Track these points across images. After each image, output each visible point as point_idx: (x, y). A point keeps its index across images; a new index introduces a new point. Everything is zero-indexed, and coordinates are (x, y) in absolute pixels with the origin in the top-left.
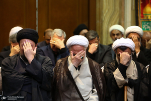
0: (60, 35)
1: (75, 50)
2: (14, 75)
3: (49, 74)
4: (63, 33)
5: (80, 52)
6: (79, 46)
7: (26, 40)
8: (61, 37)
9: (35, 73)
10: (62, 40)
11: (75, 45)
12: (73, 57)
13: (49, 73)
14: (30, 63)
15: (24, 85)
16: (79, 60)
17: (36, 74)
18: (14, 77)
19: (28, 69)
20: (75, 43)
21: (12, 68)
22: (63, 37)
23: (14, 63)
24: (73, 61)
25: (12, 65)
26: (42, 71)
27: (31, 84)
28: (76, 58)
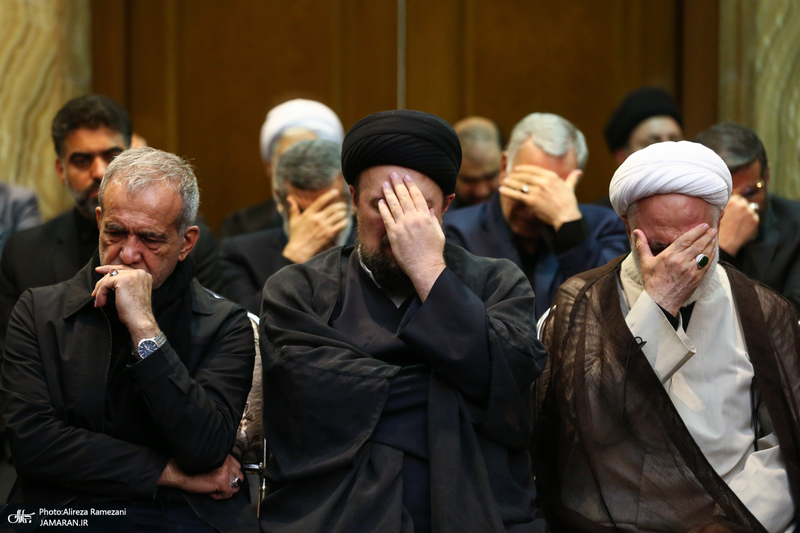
0: (554, 148)
1: (659, 223)
2: (335, 361)
3: (525, 358)
4: (574, 137)
5: (693, 232)
6: (680, 201)
7: (396, 173)
8: (561, 159)
9: (455, 348)
10: (564, 176)
11: (659, 194)
12: (649, 259)
13: (525, 353)
14: (424, 295)
15: (387, 415)
16: (684, 273)
17: (456, 356)
18: (335, 371)
19: (413, 329)
20: (659, 185)
21: (322, 321)
22: (570, 159)
23: (328, 296)
24: (653, 280)
25: (318, 308)
26: (489, 343)
27: (424, 406)
28: (671, 267)
